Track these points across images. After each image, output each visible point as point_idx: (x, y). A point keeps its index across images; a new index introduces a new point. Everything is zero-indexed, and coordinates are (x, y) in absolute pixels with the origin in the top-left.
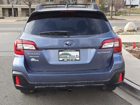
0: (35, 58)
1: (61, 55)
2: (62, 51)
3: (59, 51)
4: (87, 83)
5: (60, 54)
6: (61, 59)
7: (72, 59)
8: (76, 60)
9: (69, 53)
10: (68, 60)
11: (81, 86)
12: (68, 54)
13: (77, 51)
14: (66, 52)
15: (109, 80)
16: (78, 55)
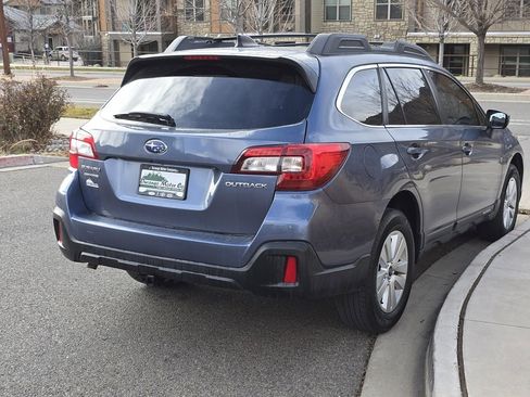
0: (92, 178)
1: (146, 177)
2: (148, 167)
3: (143, 167)
4: (188, 267)
5: (143, 175)
6: (142, 189)
7: (166, 193)
8: (175, 198)
9: (163, 174)
10: (157, 196)
11: (173, 271)
12: (161, 179)
13: (180, 171)
14: (156, 172)
15: (245, 269)
16: (184, 184)
